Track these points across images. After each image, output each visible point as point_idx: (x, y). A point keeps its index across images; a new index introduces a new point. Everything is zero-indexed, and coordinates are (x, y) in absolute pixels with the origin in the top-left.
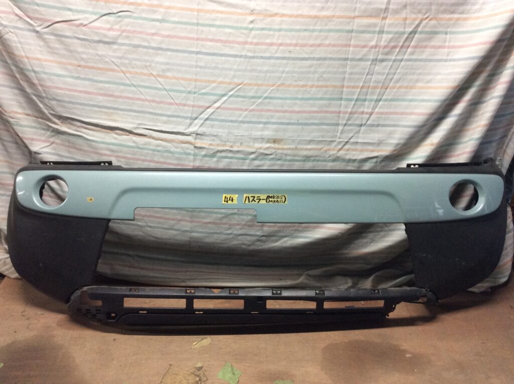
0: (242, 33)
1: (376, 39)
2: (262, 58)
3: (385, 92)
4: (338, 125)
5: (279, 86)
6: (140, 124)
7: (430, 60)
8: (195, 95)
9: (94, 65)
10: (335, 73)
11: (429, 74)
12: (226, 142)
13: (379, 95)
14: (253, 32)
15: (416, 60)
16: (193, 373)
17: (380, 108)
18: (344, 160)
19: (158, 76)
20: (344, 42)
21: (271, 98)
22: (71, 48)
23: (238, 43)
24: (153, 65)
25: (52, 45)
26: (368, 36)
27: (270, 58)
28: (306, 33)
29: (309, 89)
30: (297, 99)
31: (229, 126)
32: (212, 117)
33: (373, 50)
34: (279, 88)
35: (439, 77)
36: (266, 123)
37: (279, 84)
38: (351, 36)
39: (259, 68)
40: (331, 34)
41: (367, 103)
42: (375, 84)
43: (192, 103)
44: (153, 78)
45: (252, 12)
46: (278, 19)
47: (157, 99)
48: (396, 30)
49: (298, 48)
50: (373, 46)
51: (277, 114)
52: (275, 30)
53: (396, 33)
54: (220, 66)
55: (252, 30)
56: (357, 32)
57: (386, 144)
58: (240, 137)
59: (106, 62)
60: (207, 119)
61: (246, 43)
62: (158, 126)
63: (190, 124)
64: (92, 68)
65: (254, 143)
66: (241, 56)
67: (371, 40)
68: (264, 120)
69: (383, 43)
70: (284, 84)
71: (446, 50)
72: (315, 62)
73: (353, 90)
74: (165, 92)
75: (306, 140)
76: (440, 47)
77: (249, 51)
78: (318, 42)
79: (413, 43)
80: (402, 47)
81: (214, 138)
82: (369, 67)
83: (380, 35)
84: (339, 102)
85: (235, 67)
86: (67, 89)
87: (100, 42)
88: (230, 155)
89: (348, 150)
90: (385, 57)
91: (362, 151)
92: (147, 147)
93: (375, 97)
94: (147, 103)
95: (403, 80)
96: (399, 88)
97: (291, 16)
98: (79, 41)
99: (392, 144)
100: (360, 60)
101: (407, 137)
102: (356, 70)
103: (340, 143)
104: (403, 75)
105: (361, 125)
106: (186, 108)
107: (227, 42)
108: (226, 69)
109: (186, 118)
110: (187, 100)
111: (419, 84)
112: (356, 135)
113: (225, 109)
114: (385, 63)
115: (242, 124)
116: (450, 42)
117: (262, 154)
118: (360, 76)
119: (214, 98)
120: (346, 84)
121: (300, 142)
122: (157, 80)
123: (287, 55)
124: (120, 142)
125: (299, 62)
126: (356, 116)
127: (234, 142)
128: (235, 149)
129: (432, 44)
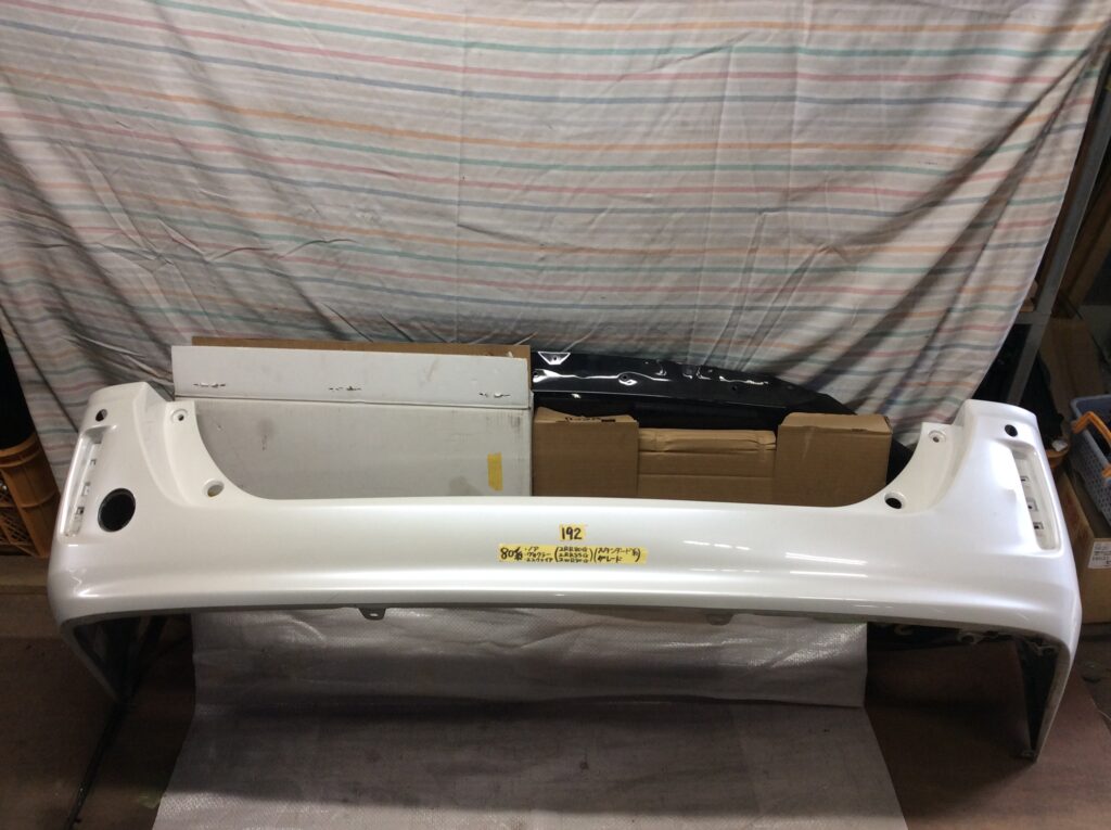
0: (527, 274)
1: (740, 280)
2: (560, 306)
3: (755, 350)
13: (746, 353)
14: (545, 273)
15: (805, 309)
20: (688, 285)
22: (260, 285)
23: (522, 286)
25: (230, 280)
26: (726, 275)
28: (629, 274)
33: (736, 295)
38: (700, 277)
40: (668, 274)
42: (740, 339)
45: (543, 246)
46: (583, 256)
48: (772, 267)
49: (615, 293)
50: (736, 288)
52: (578, 270)
53: (772, 271)
55: (542, 269)
56: (709, 270)
61: (534, 286)
66: (527, 304)
67: (732, 281)
69: (751, 286)
76: (843, 290)
77: (540, 297)
78: (647, 284)
79: (800, 285)
82: (729, 316)
83: (747, 275)
90: (756, 304)
97: (603, 251)
100: (715, 307)
107: (502, 284)
114: (755, 312)
116: (859, 282)
123: (599, 302)
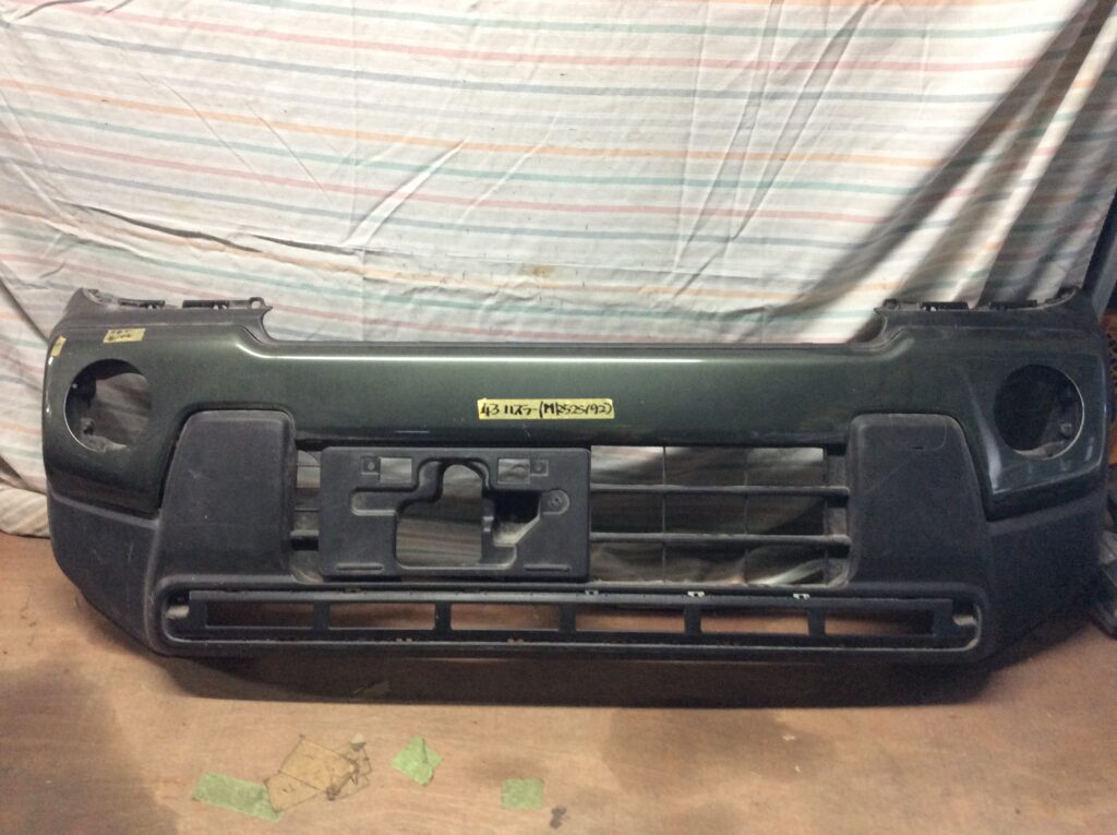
0: (454, 33)
1: (757, 49)
2: (501, 87)
3: (779, 168)
4: (674, 237)
5: (543, 150)
6: (244, 227)
7: (885, 97)
8: (359, 167)
9: (138, 99)
10: (668, 123)
11: (881, 128)
12: (430, 269)
13: (766, 173)
14: (478, 30)
15: (852, 96)
16: (344, 756)
17: (770, 202)
18: (688, 314)
19: (276, 123)
20: (687, 55)
21: (526, 177)
22: (83, 62)
23: (447, 54)
24: (263, 100)
25: (41, 54)
26: (739, 40)
27: (519, 88)
28: (599, 34)
29: (608, 159)
30: (580, 179)
31: (436, 235)
32: (399, 215)
33: (752, 73)
34: (542, 155)
35: (901, 136)
36: (515, 232)
37: (540, 146)
38: (702, 42)
39: (495, 111)
40: (655, 36)
41: (739, 191)
42: (758, 150)
43: (353, 185)
44: (267, 128)
47: (278, 175)
48: (804, 27)
49: (581, 67)
50: (752, 62)
51: (541, 213)
53: (806, 34)
54: (409, 104)
55: (475, 24)
56: (714, 31)
57: (781, 281)
58: (459, 261)
59: (160, 93)
60: (387, 220)
61: (462, 54)
62: (282, 231)
63: (353, 230)
64: (133, 105)
65: (492, 274)
66: (454, 84)
67: (746, 51)
68: (512, 225)
69: (774, 58)
70: (552, 147)
71: (921, 74)
72: (620, 99)
73: (708, 162)
74: (293, 160)
75: (605, 270)
76: (906, 67)
77: (470, 71)
78: (626, 53)
79: (845, 58)
80: (819, 66)
81: (404, 261)
82: (742, 111)
83: (769, 39)
84: (676, 188)
85: (443, 108)
86: (86, 150)
87: (143, 48)
88: (442, 298)
89: (699, 292)
90: (782, 89)
91: (728, 295)
92: (262, 275)
93: (758, 179)
94: (258, 183)
95: (823, 140)
96: (814, 157)
98: (100, 47)
99: (793, 282)
100: (723, 94)
101: (827, 268)
102: (714, 118)
103: (679, 277)
104: (823, 128)
105: (727, 240)
106: (340, 194)
107: (420, 50)
108: (423, 111)
109: (342, 216)
110: (343, 176)
111: (858, 152)
112: (715, 261)
113: (424, 198)
114: (780, 103)
115: (464, 233)
116: (930, 54)
117: (510, 297)
118: (725, 131)
119: (400, 174)
120: (691, 148)
121: (592, 274)
122: (274, 132)
123: (557, 82)
124: (207, 266)
125: (583, 98)
126: (714, 218)
127: (449, 271)
128: (451, 285)
129: (888, 58)
